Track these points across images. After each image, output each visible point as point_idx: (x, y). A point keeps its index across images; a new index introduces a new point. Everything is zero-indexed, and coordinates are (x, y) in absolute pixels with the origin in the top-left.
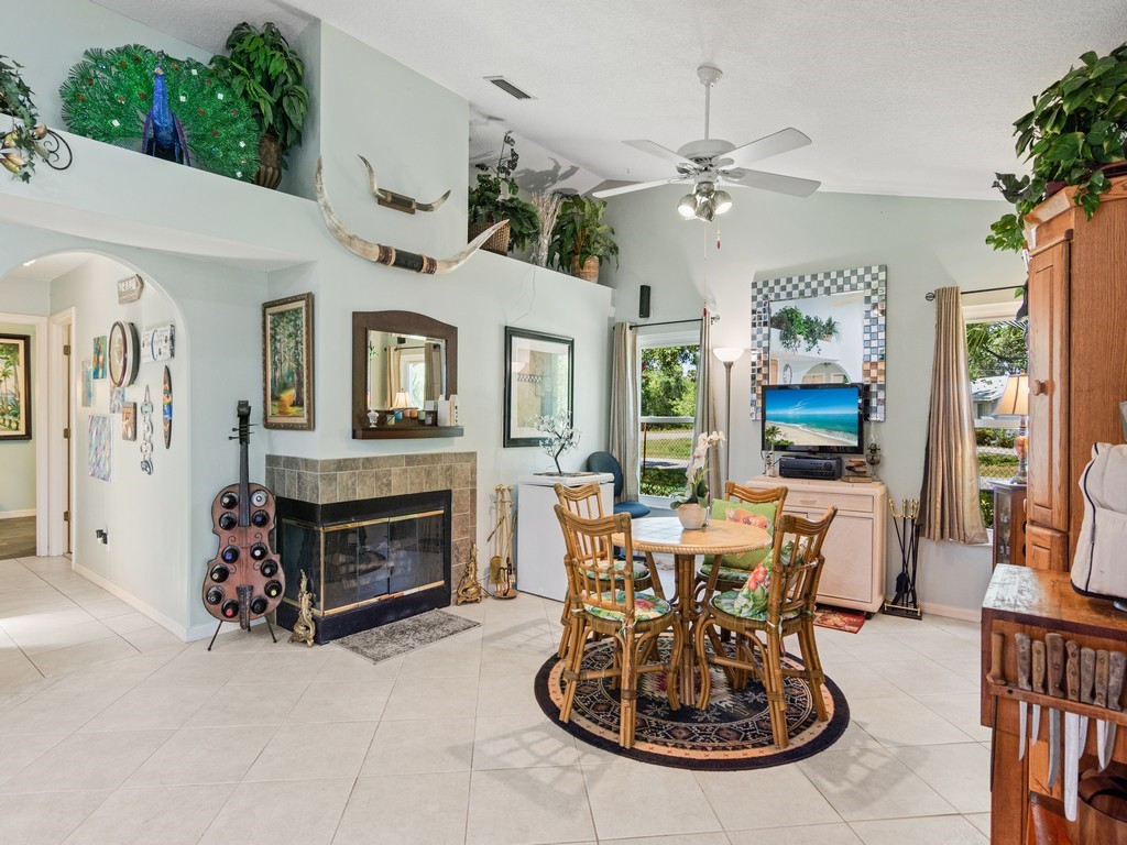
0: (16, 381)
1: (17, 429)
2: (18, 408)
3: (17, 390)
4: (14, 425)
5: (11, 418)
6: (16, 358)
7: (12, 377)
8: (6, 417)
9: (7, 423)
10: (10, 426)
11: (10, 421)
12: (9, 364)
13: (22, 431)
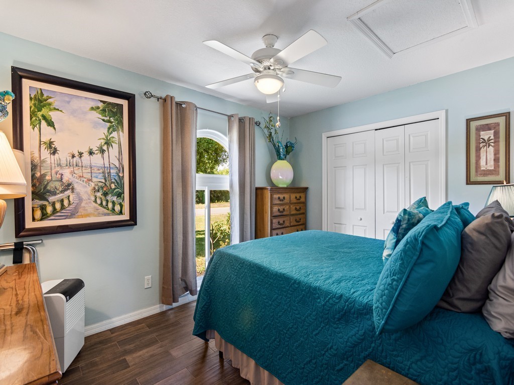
0: (120, 152)
1: (121, 213)
2: (122, 187)
3: (121, 163)
4: (117, 208)
5: (115, 199)
6: (121, 123)
7: (115, 146)
8: (109, 198)
9: (110, 205)
10: (113, 209)
11: (114, 203)
12: (111, 129)
13: (126, 216)
